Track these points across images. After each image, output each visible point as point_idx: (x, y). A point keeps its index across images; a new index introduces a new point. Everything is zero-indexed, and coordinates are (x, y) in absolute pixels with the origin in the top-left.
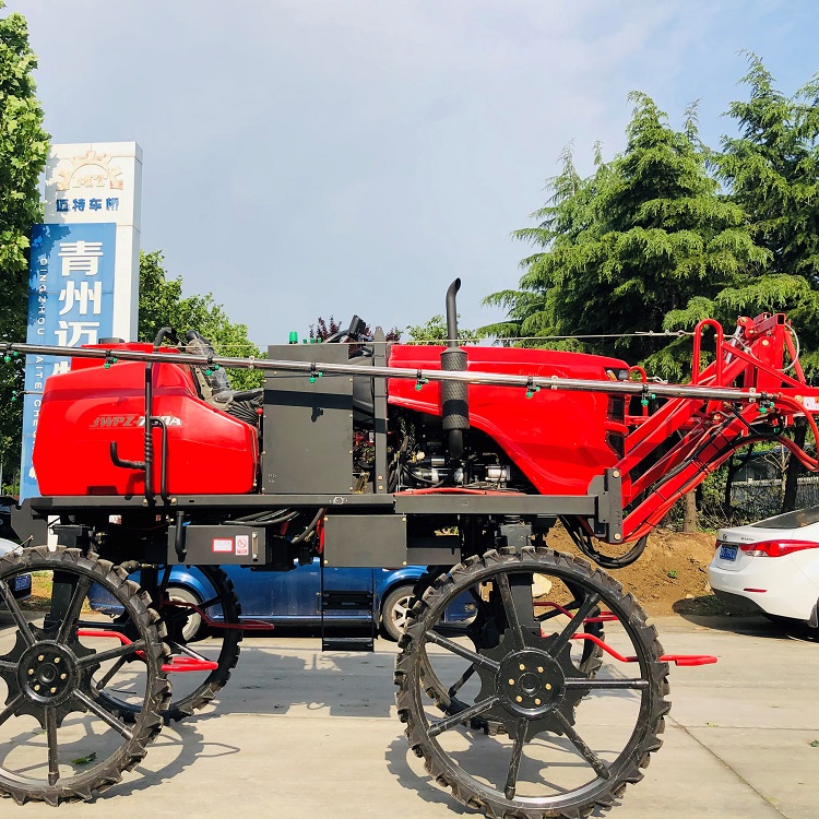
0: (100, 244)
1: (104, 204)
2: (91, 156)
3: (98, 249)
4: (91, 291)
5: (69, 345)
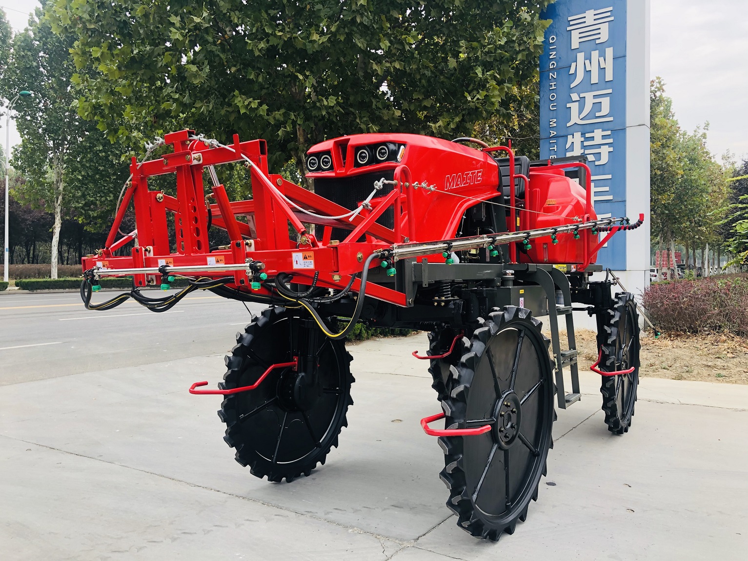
0: (611, 9)
3: (609, 14)
4: (602, 59)
5: (582, 116)
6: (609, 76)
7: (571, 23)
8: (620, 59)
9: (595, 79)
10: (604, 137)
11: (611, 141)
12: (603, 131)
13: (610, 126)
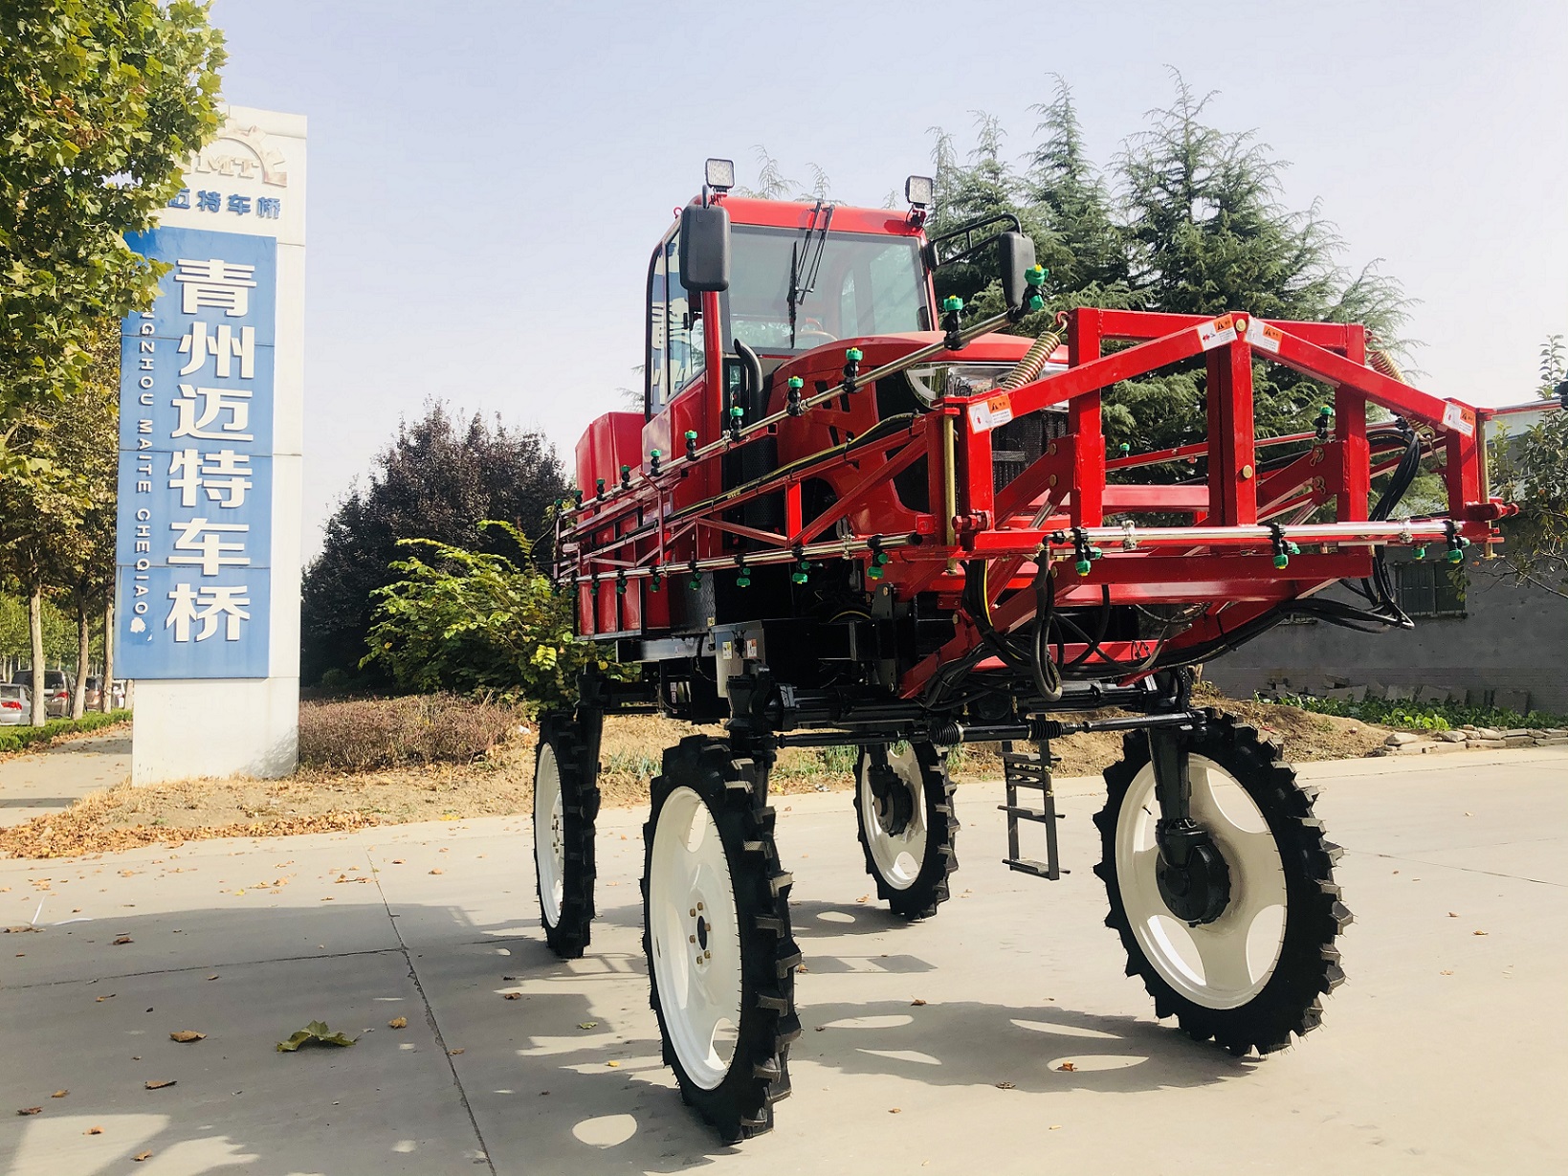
0: (252, 268)
1: (253, 205)
2: (229, 126)
3: (248, 275)
4: (236, 341)
5: (200, 424)
6: (248, 371)
7: (184, 270)
8: (265, 347)
9: (224, 369)
10: (237, 464)
12: (236, 453)
13: (248, 447)
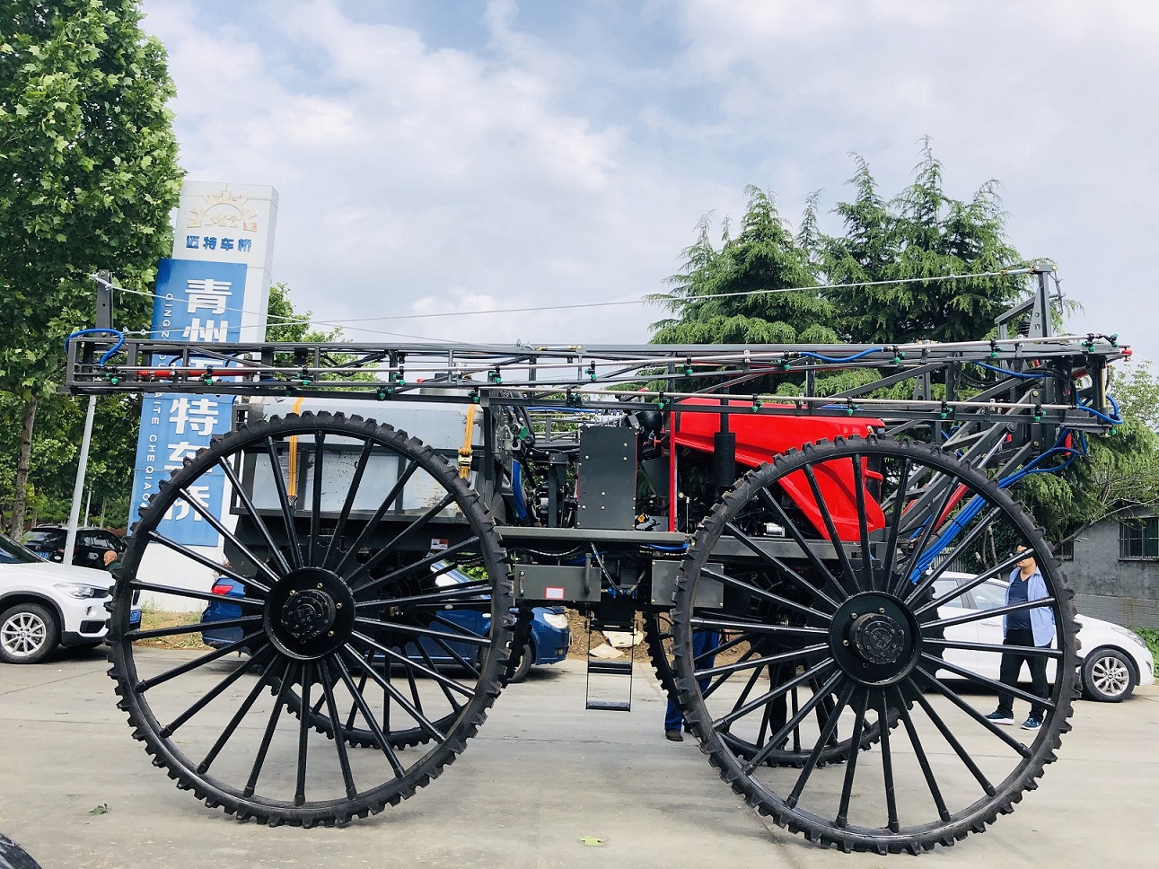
0: (230, 284)
1: (236, 244)
2: (226, 195)
3: (228, 288)
4: (216, 330)
7: (191, 286)
8: (234, 333)
10: (210, 408)
11: (216, 413)
12: (210, 401)
